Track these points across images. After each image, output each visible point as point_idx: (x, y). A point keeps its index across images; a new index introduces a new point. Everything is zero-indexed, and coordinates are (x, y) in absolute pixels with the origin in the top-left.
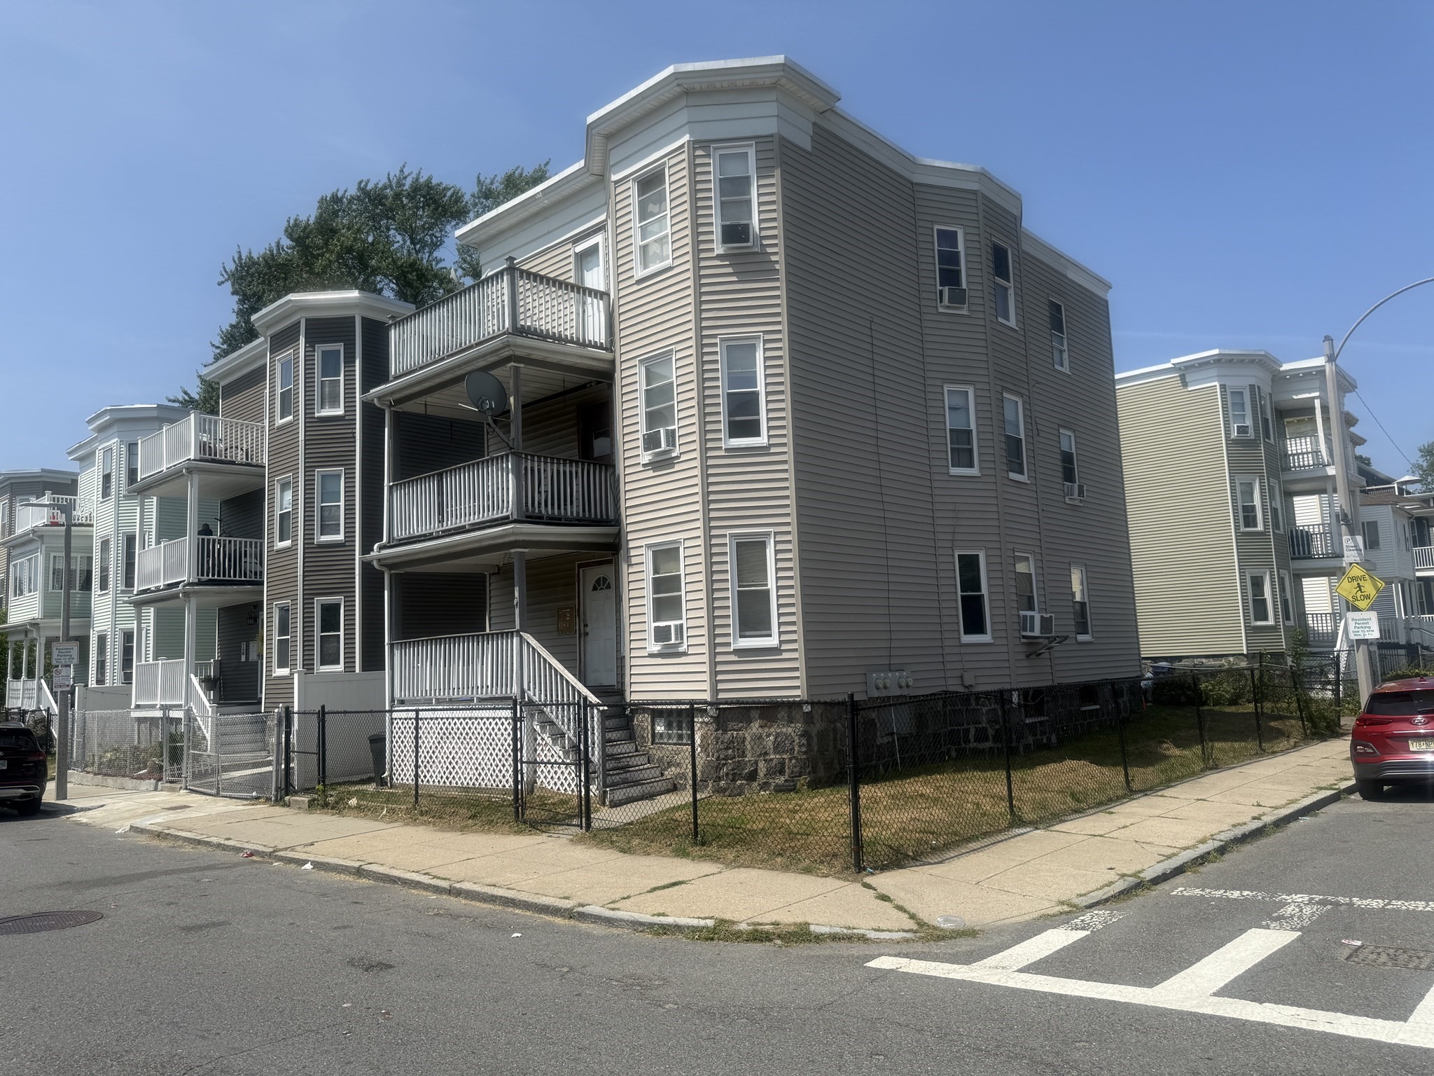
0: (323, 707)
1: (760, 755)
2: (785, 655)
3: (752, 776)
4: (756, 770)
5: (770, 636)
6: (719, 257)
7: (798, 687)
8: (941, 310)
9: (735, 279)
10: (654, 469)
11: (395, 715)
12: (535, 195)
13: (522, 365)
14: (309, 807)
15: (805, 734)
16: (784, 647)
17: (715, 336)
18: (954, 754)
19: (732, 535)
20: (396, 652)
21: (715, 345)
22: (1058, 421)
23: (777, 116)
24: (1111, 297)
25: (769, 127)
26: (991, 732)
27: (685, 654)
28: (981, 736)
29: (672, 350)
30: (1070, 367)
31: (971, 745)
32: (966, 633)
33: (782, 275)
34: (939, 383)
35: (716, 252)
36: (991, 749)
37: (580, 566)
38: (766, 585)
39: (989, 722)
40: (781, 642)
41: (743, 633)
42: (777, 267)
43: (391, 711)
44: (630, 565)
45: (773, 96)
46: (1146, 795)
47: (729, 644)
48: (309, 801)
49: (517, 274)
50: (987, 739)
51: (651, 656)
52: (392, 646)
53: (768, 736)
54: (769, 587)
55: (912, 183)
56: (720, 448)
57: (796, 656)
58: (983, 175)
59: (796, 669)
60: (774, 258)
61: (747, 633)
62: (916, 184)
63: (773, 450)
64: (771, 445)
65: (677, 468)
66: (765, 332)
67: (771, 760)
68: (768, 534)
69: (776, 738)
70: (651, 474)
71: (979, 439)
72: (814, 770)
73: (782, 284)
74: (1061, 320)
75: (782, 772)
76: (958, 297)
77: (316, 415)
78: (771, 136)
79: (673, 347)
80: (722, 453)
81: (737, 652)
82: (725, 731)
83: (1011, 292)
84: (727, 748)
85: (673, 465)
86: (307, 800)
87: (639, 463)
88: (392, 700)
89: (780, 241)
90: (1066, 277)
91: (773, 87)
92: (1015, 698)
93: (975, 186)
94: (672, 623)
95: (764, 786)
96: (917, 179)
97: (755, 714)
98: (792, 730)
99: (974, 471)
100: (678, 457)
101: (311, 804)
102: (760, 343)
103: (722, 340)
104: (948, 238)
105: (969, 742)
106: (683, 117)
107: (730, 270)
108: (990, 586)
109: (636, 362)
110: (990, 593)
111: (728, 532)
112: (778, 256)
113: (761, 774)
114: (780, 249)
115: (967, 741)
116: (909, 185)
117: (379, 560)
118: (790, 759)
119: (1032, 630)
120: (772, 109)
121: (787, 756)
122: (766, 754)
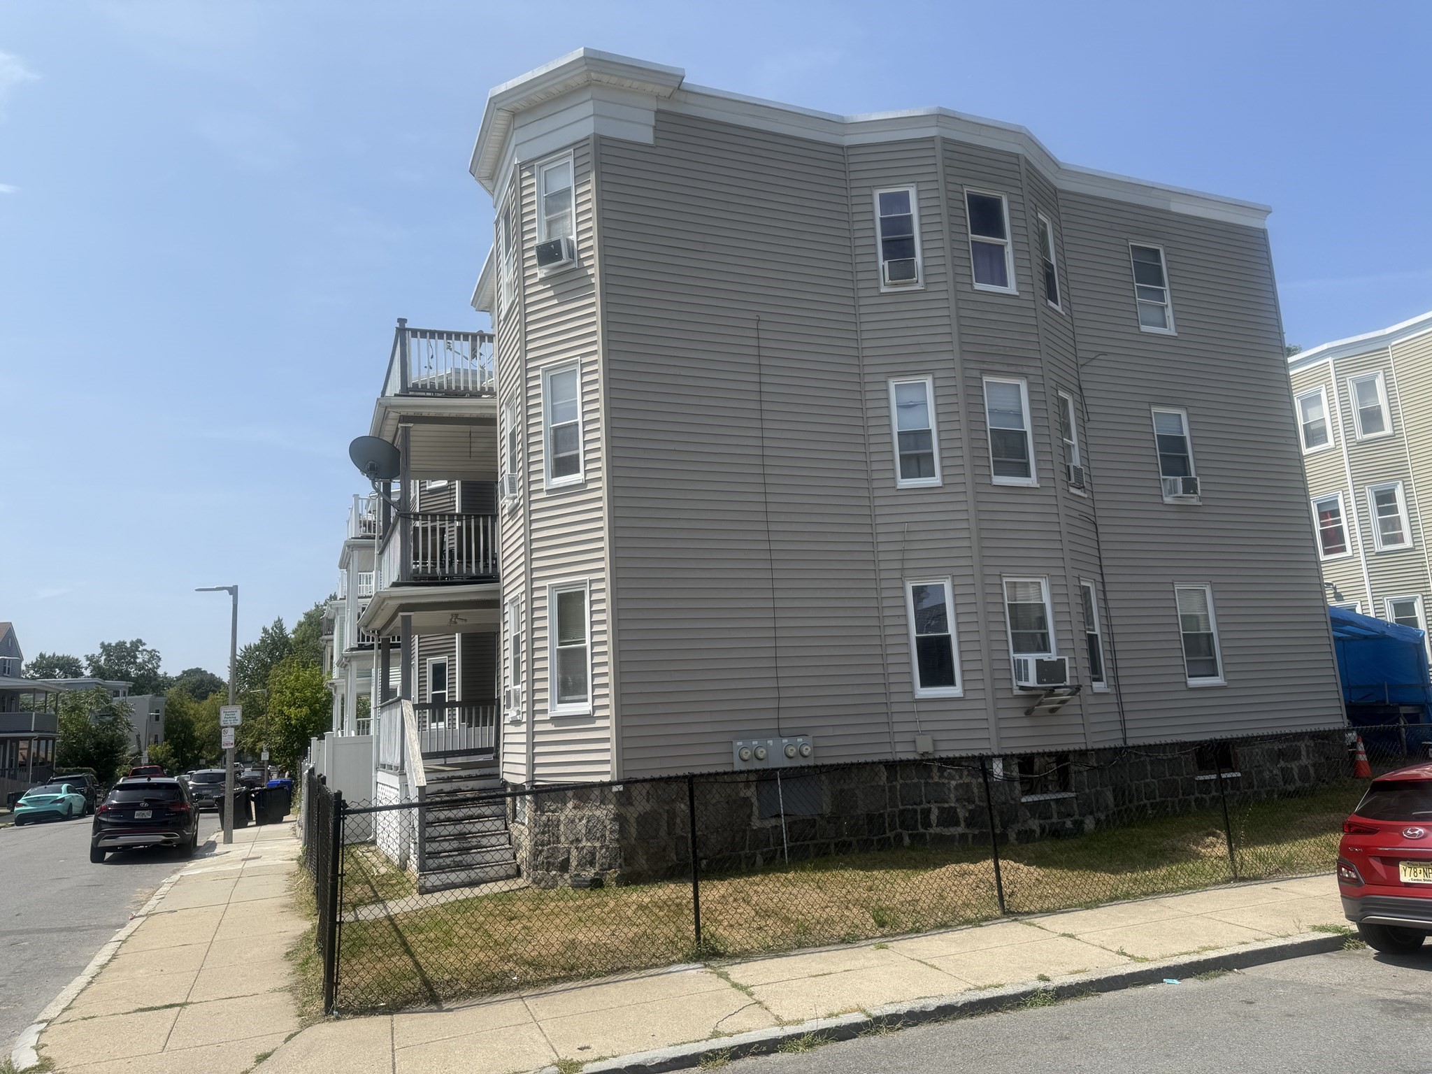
1: (572, 843)
2: (599, 724)
3: (564, 866)
4: (568, 859)
5: (584, 701)
6: (542, 281)
7: (607, 762)
8: (884, 290)
9: (556, 302)
10: (511, 518)
13: (411, 425)
15: (619, 818)
16: (598, 713)
17: (537, 368)
18: (907, 841)
19: (553, 587)
21: (538, 377)
22: (1147, 399)
23: (594, 115)
24: (1269, 224)
25: (586, 129)
26: (962, 814)
27: (521, 722)
28: (949, 818)
29: (515, 389)
30: (1177, 326)
31: (931, 831)
32: (924, 684)
33: (597, 290)
34: (882, 378)
35: (539, 277)
36: (963, 837)
38: (583, 642)
39: (957, 800)
40: (594, 708)
41: (563, 698)
42: (593, 280)
44: (504, 624)
45: (588, 95)
46: (1016, 920)
47: (545, 711)
49: (409, 334)
50: (957, 824)
52: (376, 709)
53: (581, 819)
54: (585, 643)
55: (842, 148)
56: (541, 490)
57: (607, 725)
58: (942, 117)
59: (607, 740)
60: (590, 272)
61: (568, 698)
62: (849, 147)
63: (590, 486)
64: (587, 482)
66: (582, 355)
67: (583, 848)
68: (583, 583)
69: (588, 822)
70: (510, 523)
71: (940, 441)
72: (628, 860)
73: (596, 299)
74: (1160, 268)
75: (592, 863)
76: (903, 270)
77: (428, 488)
78: (587, 139)
79: (516, 385)
80: (544, 495)
81: (554, 720)
82: (543, 812)
83: (1009, 250)
84: (543, 833)
85: (517, 513)
87: (507, 513)
89: (595, 252)
90: (1169, 212)
91: (588, 85)
92: (998, 768)
93: (932, 132)
95: (575, 879)
96: (848, 141)
97: (570, 792)
98: (603, 813)
99: (935, 481)
100: (518, 504)
102: (578, 368)
103: (546, 371)
104: (896, 201)
105: (930, 825)
106: (513, 141)
107: (551, 293)
108: (958, 624)
109: (505, 405)
110: (959, 633)
111: (548, 583)
112: (593, 269)
113: (574, 863)
114: (595, 261)
115: (927, 825)
116: (840, 152)
118: (601, 848)
119: (1027, 679)
120: (588, 108)
121: (598, 844)
122: (578, 840)
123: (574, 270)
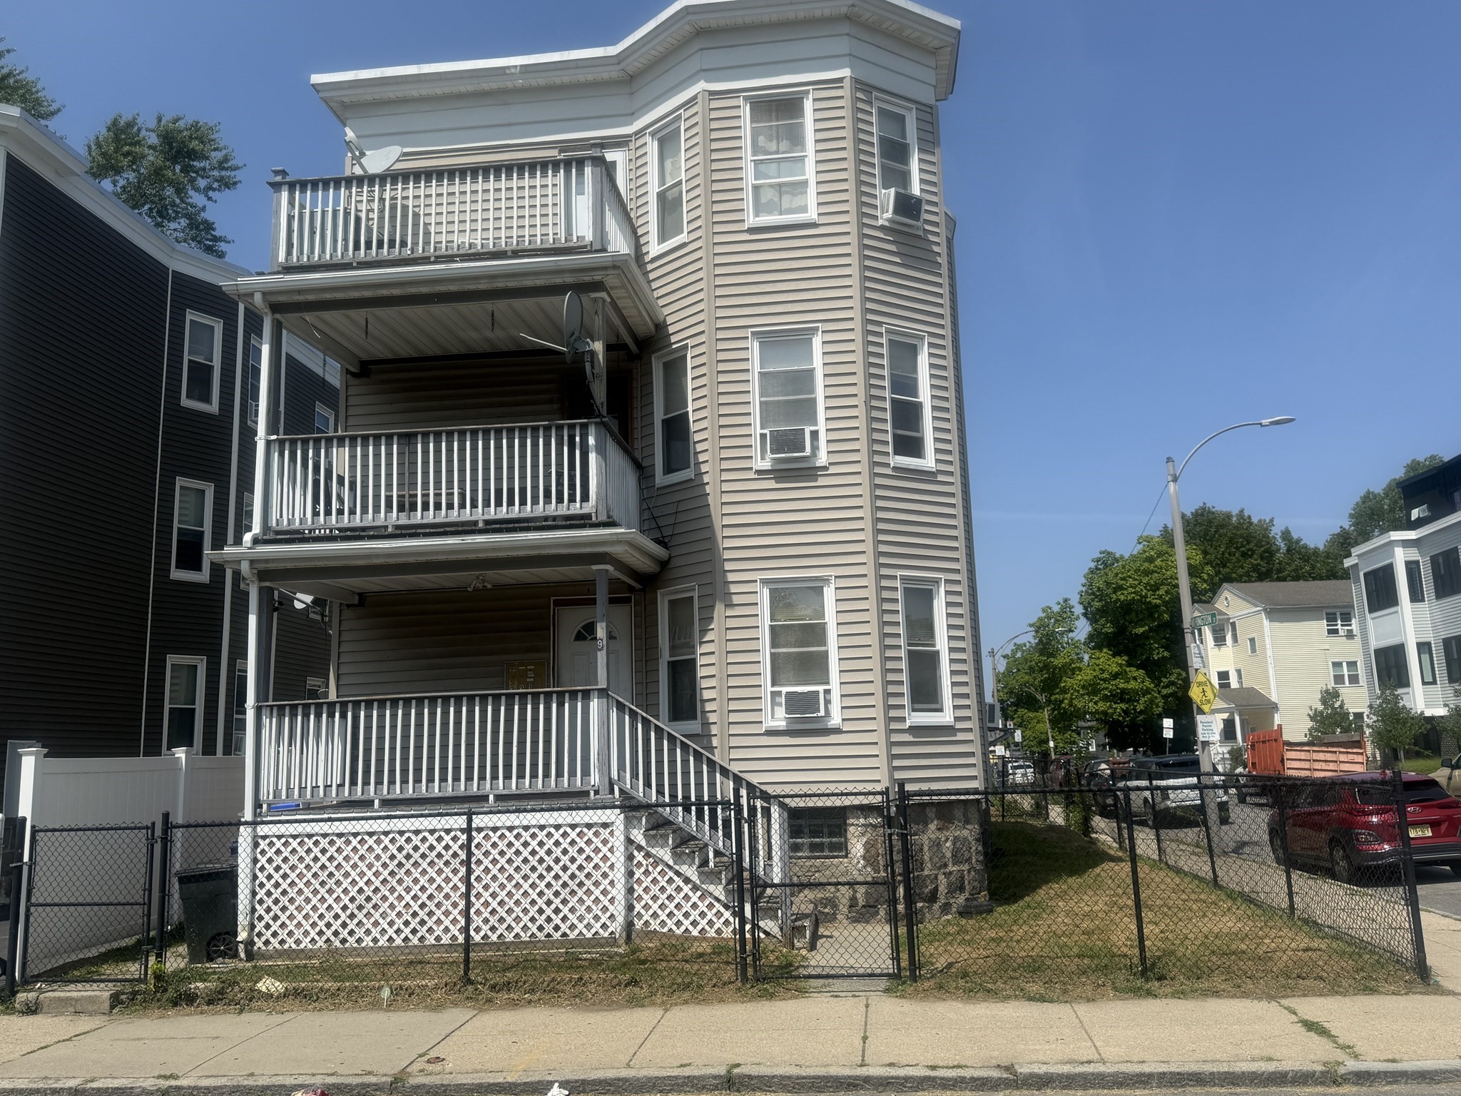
0: (166, 816)
1: (940, 866)
2: (960, 736)
3: (933, 896)
4: (936, 889)
5: (941, 710)
6: (882, 228)
7: (975, 778)
9: (898, 260)
10: (778, 479)
11: (263, 830)
12: (509, 67)
14: (112, 1007)
15: (981, 838)
16: (959, 725)
17: (880, 324)
19: (903, 578)
20: (266, 721)
21: (880, 335)
23: (934, 86)
27: (837, 731)
29: (817, 329)
33: (945, 272)
35: (880, 222)
37: (557, 603)
38: (934, 645)
40: (957, 719)
41: (917, 706)
42: (939, 260)
43: (254, 824)
44: (730, 605)
47: (903, 719)
48: (112, 996)
51: (771, 733)
52: (259, 710)
53: (947, 840)
54: (938, 647)
56: (887, 465)
57: (971, 737)
59: (972, 754)
60: (936, 249)
61: (921, 706)
63: (939, 478)
64: (938, 472)
65: (821, 482)
66: (929, 334)
67: (951, 873)
68: (938, 581)
69: (954, 844)
70: (772, 484)
72: (990, 883)
73: (944, 281)
75: (962, 888)
78: (931, 107)
79: (820, 325)
80: (889, 472)
81: (914, 730)
85: (815, 477)
86: (107, 994)
87: (751, 468)
88: (257, 805)
89: (943, 232)
91: (937, 52)
94: (821, 688)
95: (946, 908)
97: (931, 813)
98: (968, 833)
100: (825, 468)
101: (115, 1000)
102: (923, 345)
103: (888, 331)
106: (843, 45)
107: (893, 248)
109: (748, 333)
111: (899, 573)
112: (941, 248)
113: (942, 889)
114: (942, 241)
117: (252, 562)
118: (969, 871)
120: (930, 76)
121: (966, 867)
122: (946, 865)
123: (918, 237)
